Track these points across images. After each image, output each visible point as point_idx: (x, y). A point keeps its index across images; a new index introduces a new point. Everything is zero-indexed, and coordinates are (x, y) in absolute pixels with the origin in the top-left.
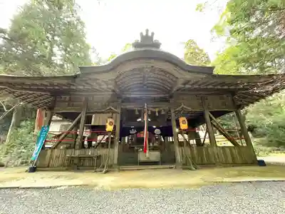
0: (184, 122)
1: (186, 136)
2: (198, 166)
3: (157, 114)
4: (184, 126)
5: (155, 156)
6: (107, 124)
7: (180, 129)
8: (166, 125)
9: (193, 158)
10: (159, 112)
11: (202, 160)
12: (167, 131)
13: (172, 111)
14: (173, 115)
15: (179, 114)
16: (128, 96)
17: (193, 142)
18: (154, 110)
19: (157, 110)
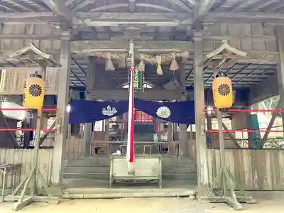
0: (224, 90)
1: (228, 123)
2: (249, 197)
3: (159, 71)
4: (224, 100)
5: (149, 166)
6: (26, 92)
7: (215, 108)
8: (184, 99)
9: (239, 177)
10: (165, 66)
11: (261, 180)
12: (184, 113)
13: (197, 62)
14: (198, 71)
15: (212, 67)
16: (89, 23)
17: (242, 135)
18: (151, 60)
19: (159, 60)
